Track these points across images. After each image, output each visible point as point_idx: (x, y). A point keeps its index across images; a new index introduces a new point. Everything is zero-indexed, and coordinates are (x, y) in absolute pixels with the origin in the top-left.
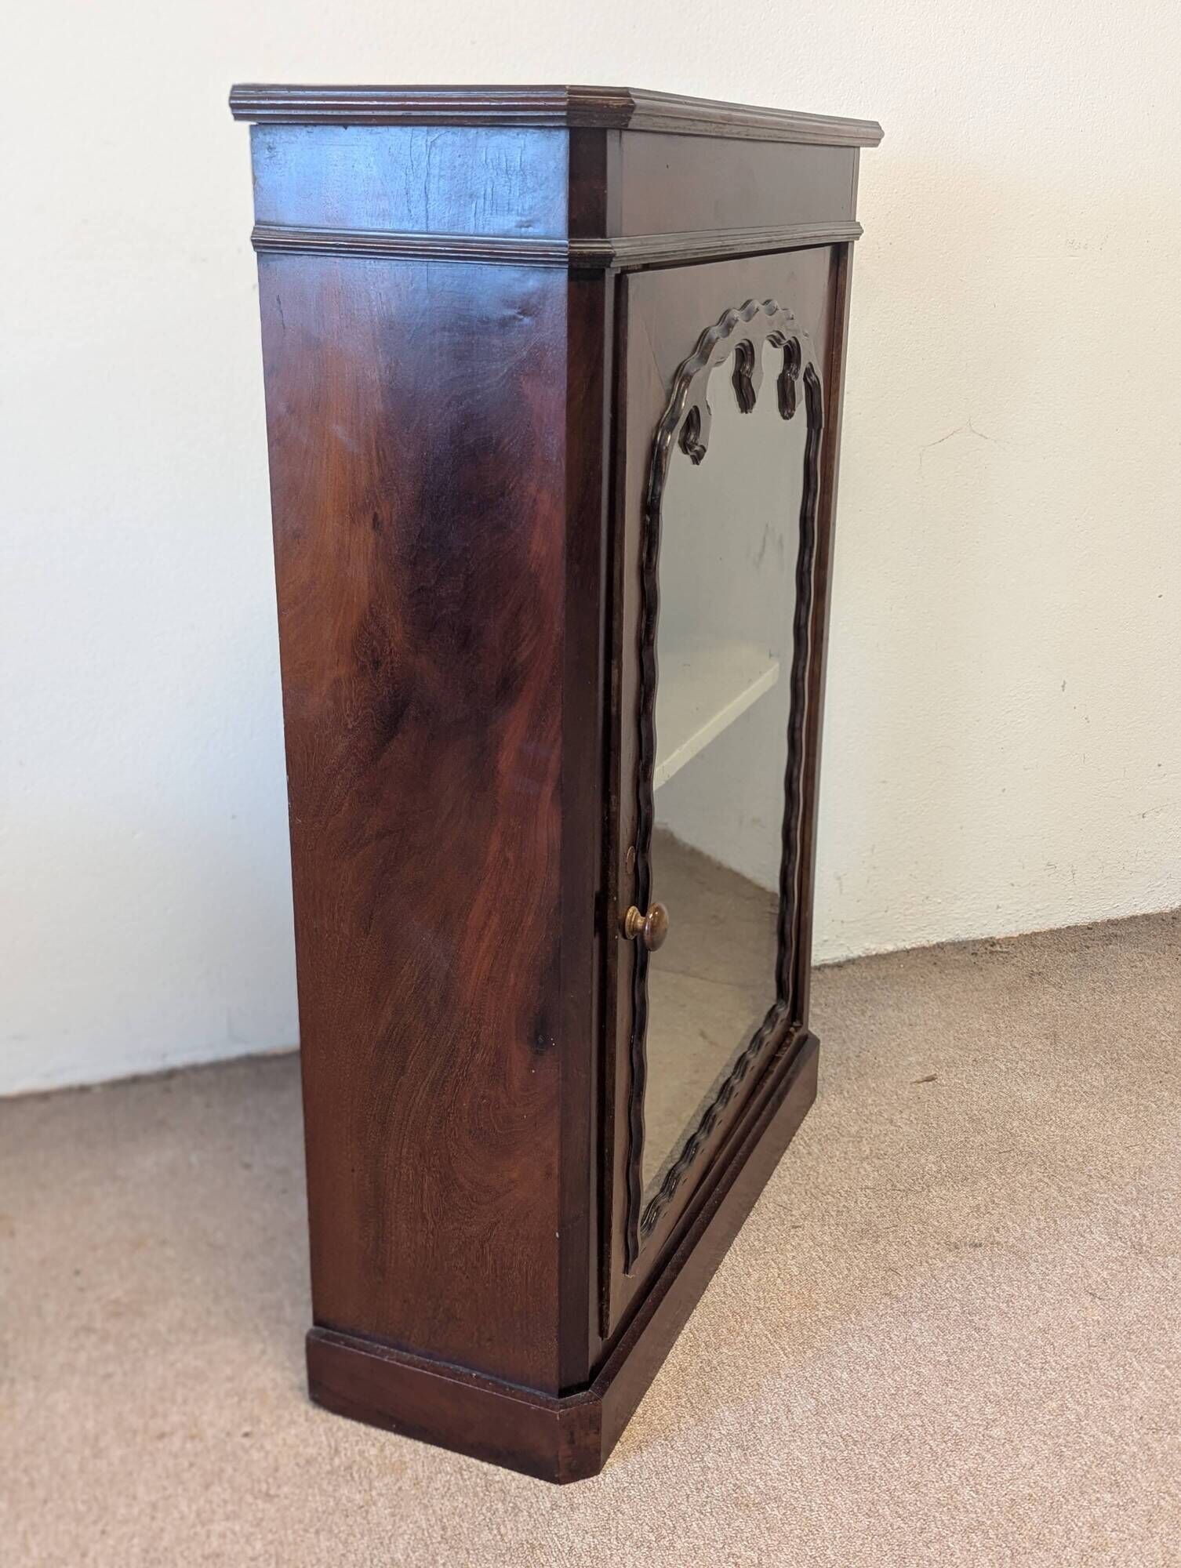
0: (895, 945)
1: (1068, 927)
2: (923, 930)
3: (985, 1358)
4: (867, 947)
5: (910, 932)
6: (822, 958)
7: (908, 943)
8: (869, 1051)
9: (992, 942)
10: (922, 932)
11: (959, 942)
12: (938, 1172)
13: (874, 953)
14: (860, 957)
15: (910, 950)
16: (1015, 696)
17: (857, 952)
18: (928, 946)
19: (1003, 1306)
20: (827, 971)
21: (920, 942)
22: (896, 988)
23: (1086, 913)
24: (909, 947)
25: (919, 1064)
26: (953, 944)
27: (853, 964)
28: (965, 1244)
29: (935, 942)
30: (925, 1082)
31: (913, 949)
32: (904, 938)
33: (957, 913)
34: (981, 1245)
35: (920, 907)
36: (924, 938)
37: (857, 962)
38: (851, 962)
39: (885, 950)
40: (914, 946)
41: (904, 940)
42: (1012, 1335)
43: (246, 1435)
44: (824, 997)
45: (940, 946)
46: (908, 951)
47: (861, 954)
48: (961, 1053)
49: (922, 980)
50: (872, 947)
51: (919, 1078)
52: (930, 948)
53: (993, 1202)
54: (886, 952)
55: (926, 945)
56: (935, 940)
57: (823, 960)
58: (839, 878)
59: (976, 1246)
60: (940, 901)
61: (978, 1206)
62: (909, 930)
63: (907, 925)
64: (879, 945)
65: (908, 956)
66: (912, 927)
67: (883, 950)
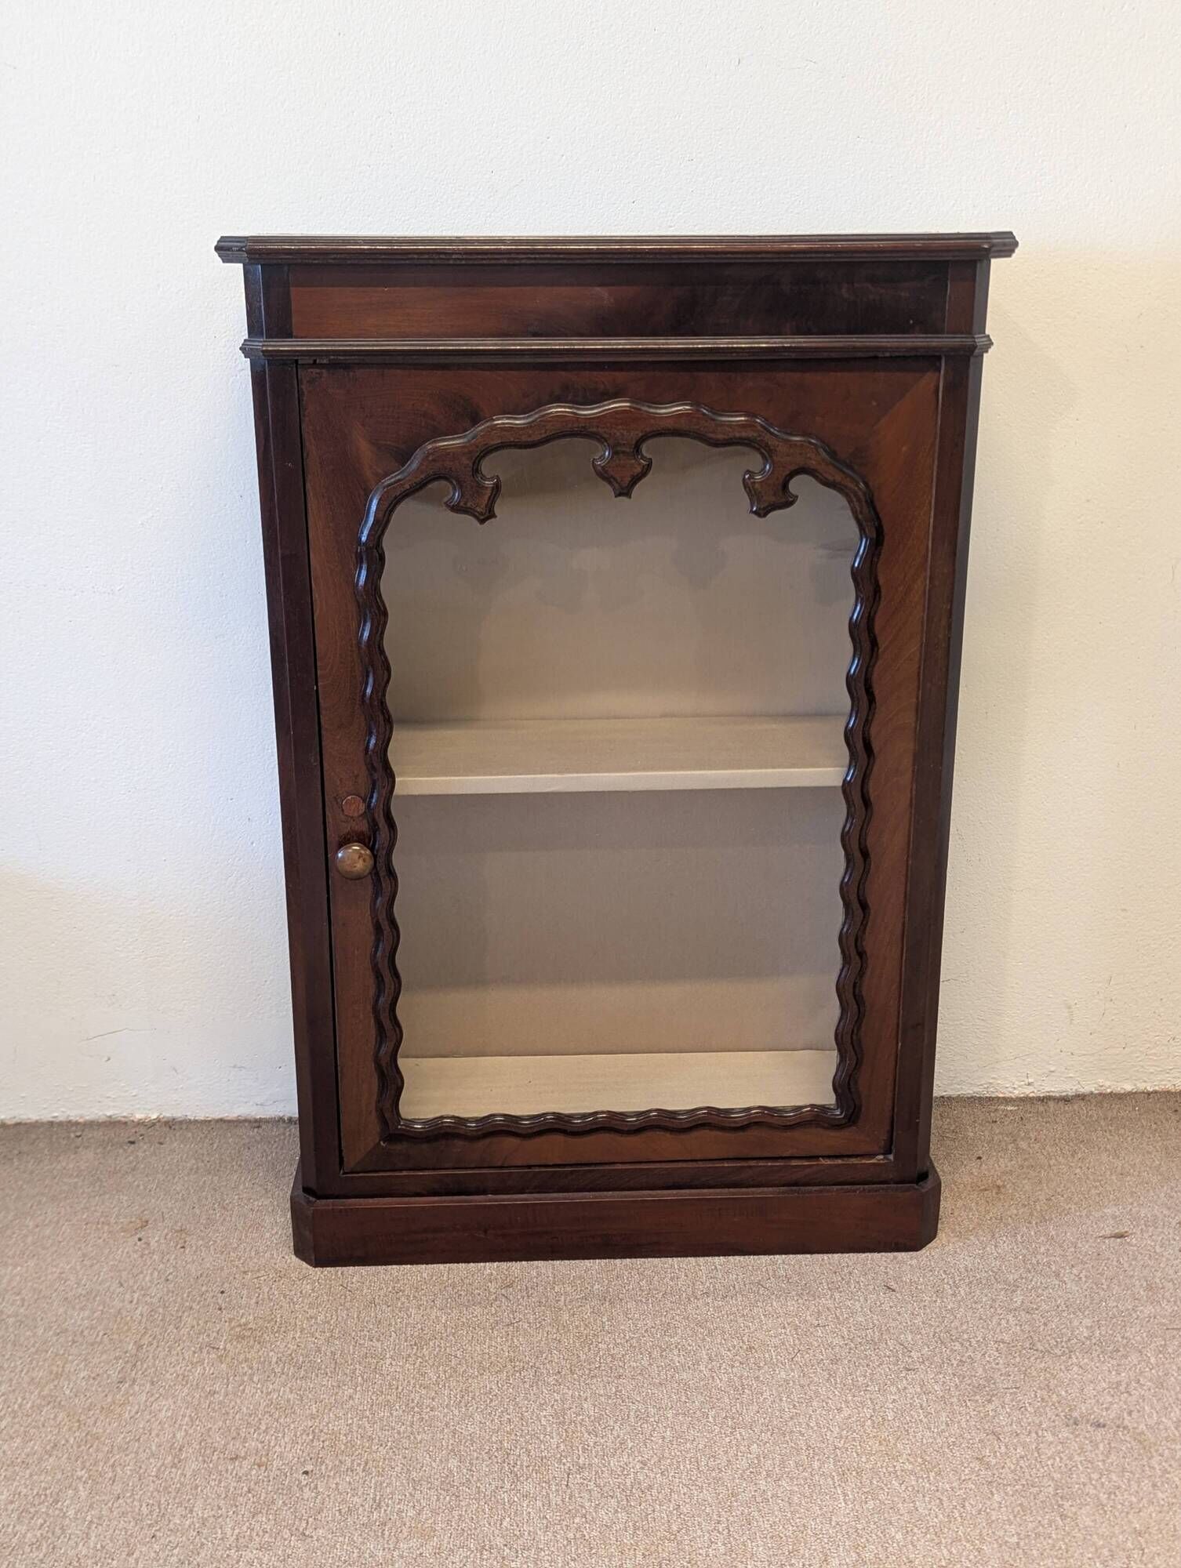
0: (1135, 1085)
2: (1168, 1073)
3: (1060, 1548)
4: (1101, 1084)
5: (1152, 1073)
6: (1047, 1089)
7: (1150, 1084)
8: (1063, 1196)
10: (1167, 1075)
12: (1089, 1338)
13: (1109, 1091)
14: (1092, 1093)
15: (1152, 1092)
17: (1088, 1087)
19: (1103, 1497)
20: (1051, 1104)
21: (1165, 1085)
22: (1122, 1131)
24: (1150, 1089)
25: (1114, 1217)
27: (1083, 1099)
28: (1088, 1421)
30: (1113, 1239)
31: (1156, 1092)
32: (1145, 1079)
34: (1104, 1426)
35: (1165, 1048)
36: (1169, 1081)
37: (1087, 1098)
38: (1082, 1097)
39: (1122, 1088)
40: (1157, 1088)
41: (1145, 1082)
42: (1100, 1531)
43: (306, 1473)
44: (1037, 1130)
46: (1149, 1094)
47: (1093, 1090)
48: (1166, 1212)
49: (1154, 1126)
50: (1108, 1084)
51: (1108, 1232)
52: (1176, 1093)
53: (1138, 1382)
54: (1122, 1092)
55: (1171, 1089)
57: (1048, 1092)
58: (1069, 1008)
59: (1099, 1426)
61: (1119, 1383)
62: (1151, 1071)
63: (1149, 1065)
64: (1115, 1083)
65: (1148, 1099)
66: (1156, 1068)
67: (1119, 1089)
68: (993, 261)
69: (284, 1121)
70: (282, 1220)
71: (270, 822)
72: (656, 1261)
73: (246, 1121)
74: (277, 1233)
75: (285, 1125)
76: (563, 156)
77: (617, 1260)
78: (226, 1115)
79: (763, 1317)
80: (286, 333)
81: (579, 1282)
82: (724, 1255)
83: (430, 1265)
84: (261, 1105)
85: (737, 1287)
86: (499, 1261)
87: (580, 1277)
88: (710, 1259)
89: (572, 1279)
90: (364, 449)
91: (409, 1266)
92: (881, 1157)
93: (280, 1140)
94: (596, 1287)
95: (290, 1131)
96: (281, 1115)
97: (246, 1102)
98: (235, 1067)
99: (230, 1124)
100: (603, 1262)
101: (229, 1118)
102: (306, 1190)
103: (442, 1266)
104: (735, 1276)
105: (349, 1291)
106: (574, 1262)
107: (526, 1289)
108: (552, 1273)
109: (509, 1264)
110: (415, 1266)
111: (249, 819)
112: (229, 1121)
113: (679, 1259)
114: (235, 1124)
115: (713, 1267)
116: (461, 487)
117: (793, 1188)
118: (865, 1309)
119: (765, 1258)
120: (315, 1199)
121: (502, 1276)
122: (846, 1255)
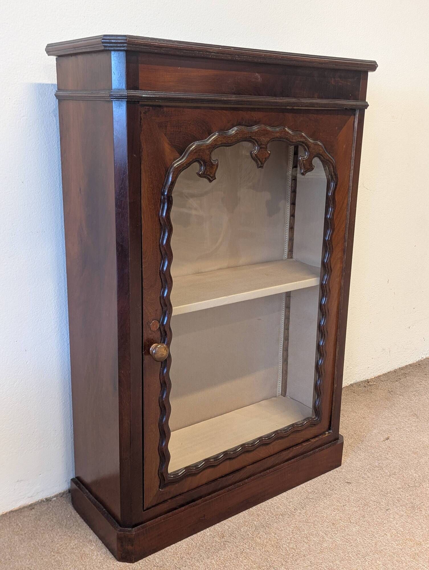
1: (388, 372)
9: (368, 381)
11: (357, 383)
16: (374, 286)
23: (393, 366)
25: (379, 433)
26: (355, 384)
29: (350, 384)
30: (387, 440)
33: (356, 372)
36: (347, 382)
45: (352, 385)
51: (383, 439)
60: (351, 368)
68: (369, 73)
69: (44, 501)
70: (93, 547)
71: (36, 350)
72: (264, 503)
73: (24, 508)
74: (97, 555)
75: (45, 503)
76: (164, 22)
77: (251, 509)
78: (13, 508)
80: (136, 88)
81: (247, 523)
82: (285, 492)
84: (31, 497)
85: (302, 502)
86: (208, 528)
87: (245, 522)
88: (281, 495)
89: (243, 523)
90: (167, 147)
92: (327, 433)
94: (255, 523)
96: (41, 498)
97: (24, 498)
98: (18, 481)
99: (17, 512)
100: (246, 511)
101: (15, 509)
103: (187, 539)
104: (297, 498)
105: (161, 567)
106: (236, 516)
107: (231, 535)
108: (233, 524)
109: (213, 527)
111: (25, 350)
112: (16, 511)
113: (271, 499)
114: (20, 511)
115: (286, 498)
116: (205, 165)
117: (305, 455)
118: (350, 493)
119: (298, 487)
120: (130, 529)
121: (216, 533)
122: (322, 476)
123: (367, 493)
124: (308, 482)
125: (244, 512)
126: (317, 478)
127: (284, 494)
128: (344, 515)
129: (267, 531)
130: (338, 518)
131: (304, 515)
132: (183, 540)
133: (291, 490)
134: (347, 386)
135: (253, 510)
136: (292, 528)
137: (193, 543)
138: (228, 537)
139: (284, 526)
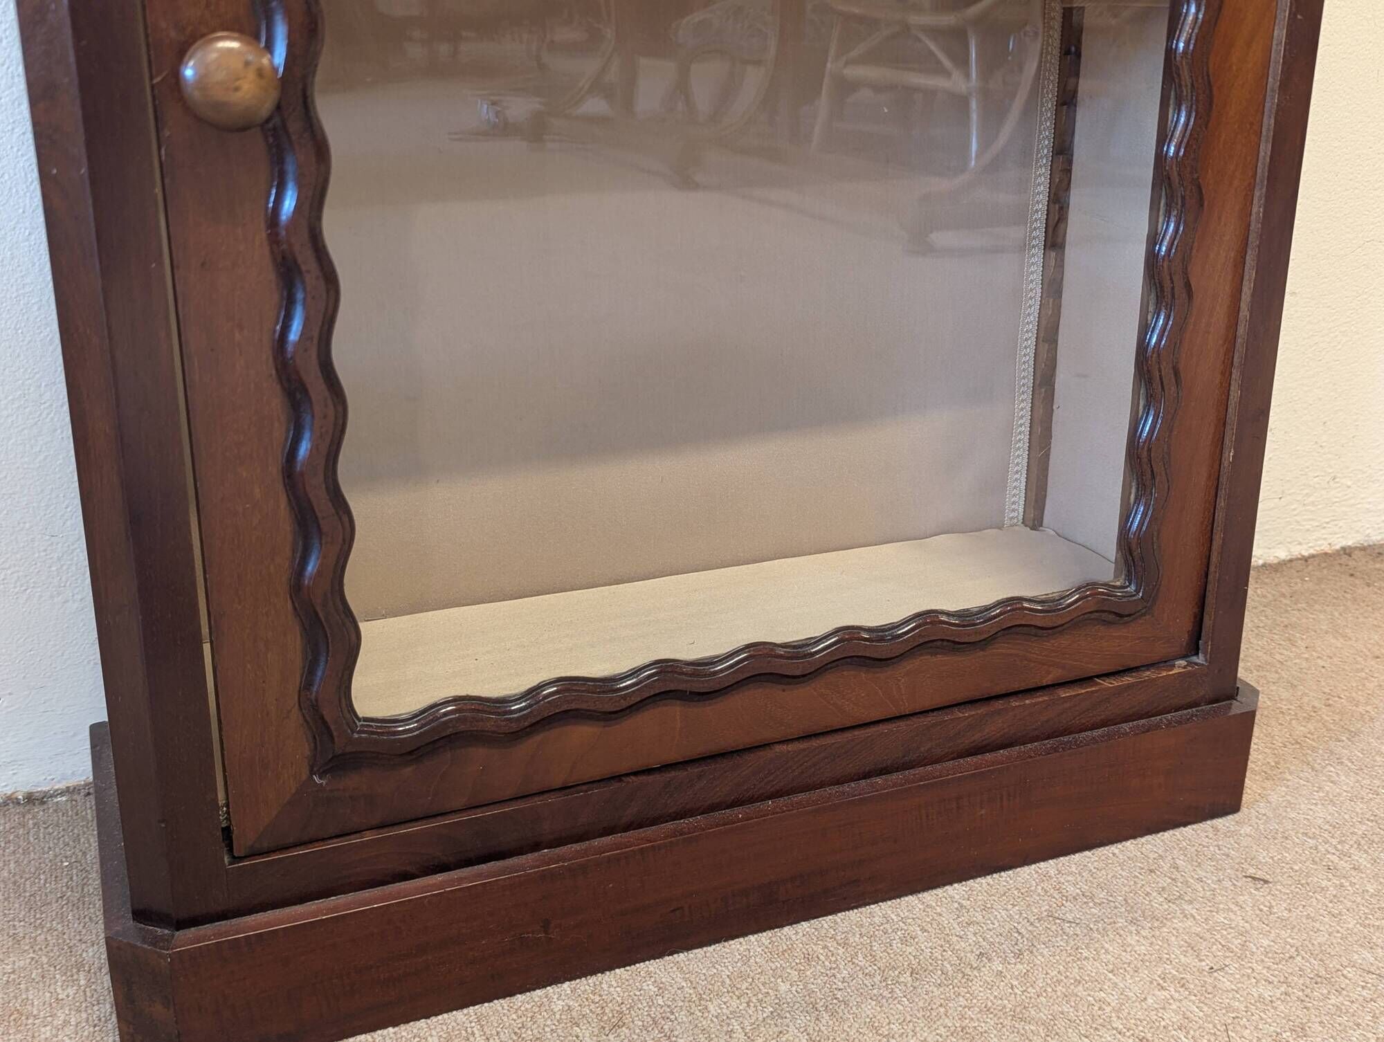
0: (1289, 551)
2: (1324, 528)
5: (1308, 530)
10: (1323, 531)
11: (1370, 546)
18: (1330, 552)
21: (1320, 546)
24: (1306, 554)
26: (1363, 549)
29: (1338, 547)
31: (1313, 556)
32: (1301, 540)
33: (1370, 503)
35: (1324, 492)
36: (1325, 539)
40: (1312, 551)
41: (1300, 544)
45: (1347, 552)
46: (1306, 559)
52: (1334, 554)
55: (1327, 549)
56: (1339, 543)
60: (1349, 483)
62: (1308, 527)
63: (1305, 520)
64: (1267, 550)
65: (1307, 566)
66: (1311, 523)
67: (1271, 558)
69: (17, 803)
70: (71, 991)
72: (853, 915)
74: (66, 1023)
75: (20, 809)
77: (786, 929)
79: (1110, 975)
81: (745, 985)
82: (960, 881)
83: (434, 1019)
85: (1023, 931)
86: (570, 980)
87: (743, 976)
88: (939, 891)
89: (728, 981)
91: (391, 1029)
93: (17, 836)
94: (783, 987)
95: (34, 817)
100: (765, 937)
102: (141, 915)
103: (459, 1015)
104: (1003, 913)
106: (711, 949)
107: (655, 1022)
108: (685, 980)
109: (592, 980)
110: (403, 1027)
113: (889, 903)
115: (956, 905)
117: (1066, 739)
118: (1255, 923)
119: (1026, 873)
120: (166, 932)
121: (593, 1006)
122: (1143, 840)
123: (1338, 932)
124: (1077, 857)
125: (752, 938)
126: (1119, 846)
127: (956, 891)
128: (1205, 1009)
129: (820, 1030)
130: (1170, 1017)
131: (1015, 983)
132: (440, 1017)
133: (988, 877)
134: (1326, 554)
135: (797, 933)
136: (942, 1031)
137: (477, 1034)
138: (637, 1031)
139: (909, 1018)
